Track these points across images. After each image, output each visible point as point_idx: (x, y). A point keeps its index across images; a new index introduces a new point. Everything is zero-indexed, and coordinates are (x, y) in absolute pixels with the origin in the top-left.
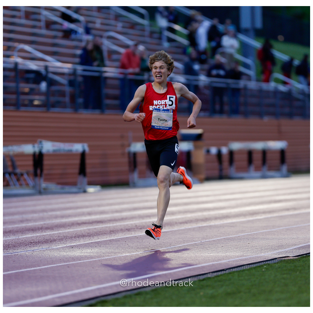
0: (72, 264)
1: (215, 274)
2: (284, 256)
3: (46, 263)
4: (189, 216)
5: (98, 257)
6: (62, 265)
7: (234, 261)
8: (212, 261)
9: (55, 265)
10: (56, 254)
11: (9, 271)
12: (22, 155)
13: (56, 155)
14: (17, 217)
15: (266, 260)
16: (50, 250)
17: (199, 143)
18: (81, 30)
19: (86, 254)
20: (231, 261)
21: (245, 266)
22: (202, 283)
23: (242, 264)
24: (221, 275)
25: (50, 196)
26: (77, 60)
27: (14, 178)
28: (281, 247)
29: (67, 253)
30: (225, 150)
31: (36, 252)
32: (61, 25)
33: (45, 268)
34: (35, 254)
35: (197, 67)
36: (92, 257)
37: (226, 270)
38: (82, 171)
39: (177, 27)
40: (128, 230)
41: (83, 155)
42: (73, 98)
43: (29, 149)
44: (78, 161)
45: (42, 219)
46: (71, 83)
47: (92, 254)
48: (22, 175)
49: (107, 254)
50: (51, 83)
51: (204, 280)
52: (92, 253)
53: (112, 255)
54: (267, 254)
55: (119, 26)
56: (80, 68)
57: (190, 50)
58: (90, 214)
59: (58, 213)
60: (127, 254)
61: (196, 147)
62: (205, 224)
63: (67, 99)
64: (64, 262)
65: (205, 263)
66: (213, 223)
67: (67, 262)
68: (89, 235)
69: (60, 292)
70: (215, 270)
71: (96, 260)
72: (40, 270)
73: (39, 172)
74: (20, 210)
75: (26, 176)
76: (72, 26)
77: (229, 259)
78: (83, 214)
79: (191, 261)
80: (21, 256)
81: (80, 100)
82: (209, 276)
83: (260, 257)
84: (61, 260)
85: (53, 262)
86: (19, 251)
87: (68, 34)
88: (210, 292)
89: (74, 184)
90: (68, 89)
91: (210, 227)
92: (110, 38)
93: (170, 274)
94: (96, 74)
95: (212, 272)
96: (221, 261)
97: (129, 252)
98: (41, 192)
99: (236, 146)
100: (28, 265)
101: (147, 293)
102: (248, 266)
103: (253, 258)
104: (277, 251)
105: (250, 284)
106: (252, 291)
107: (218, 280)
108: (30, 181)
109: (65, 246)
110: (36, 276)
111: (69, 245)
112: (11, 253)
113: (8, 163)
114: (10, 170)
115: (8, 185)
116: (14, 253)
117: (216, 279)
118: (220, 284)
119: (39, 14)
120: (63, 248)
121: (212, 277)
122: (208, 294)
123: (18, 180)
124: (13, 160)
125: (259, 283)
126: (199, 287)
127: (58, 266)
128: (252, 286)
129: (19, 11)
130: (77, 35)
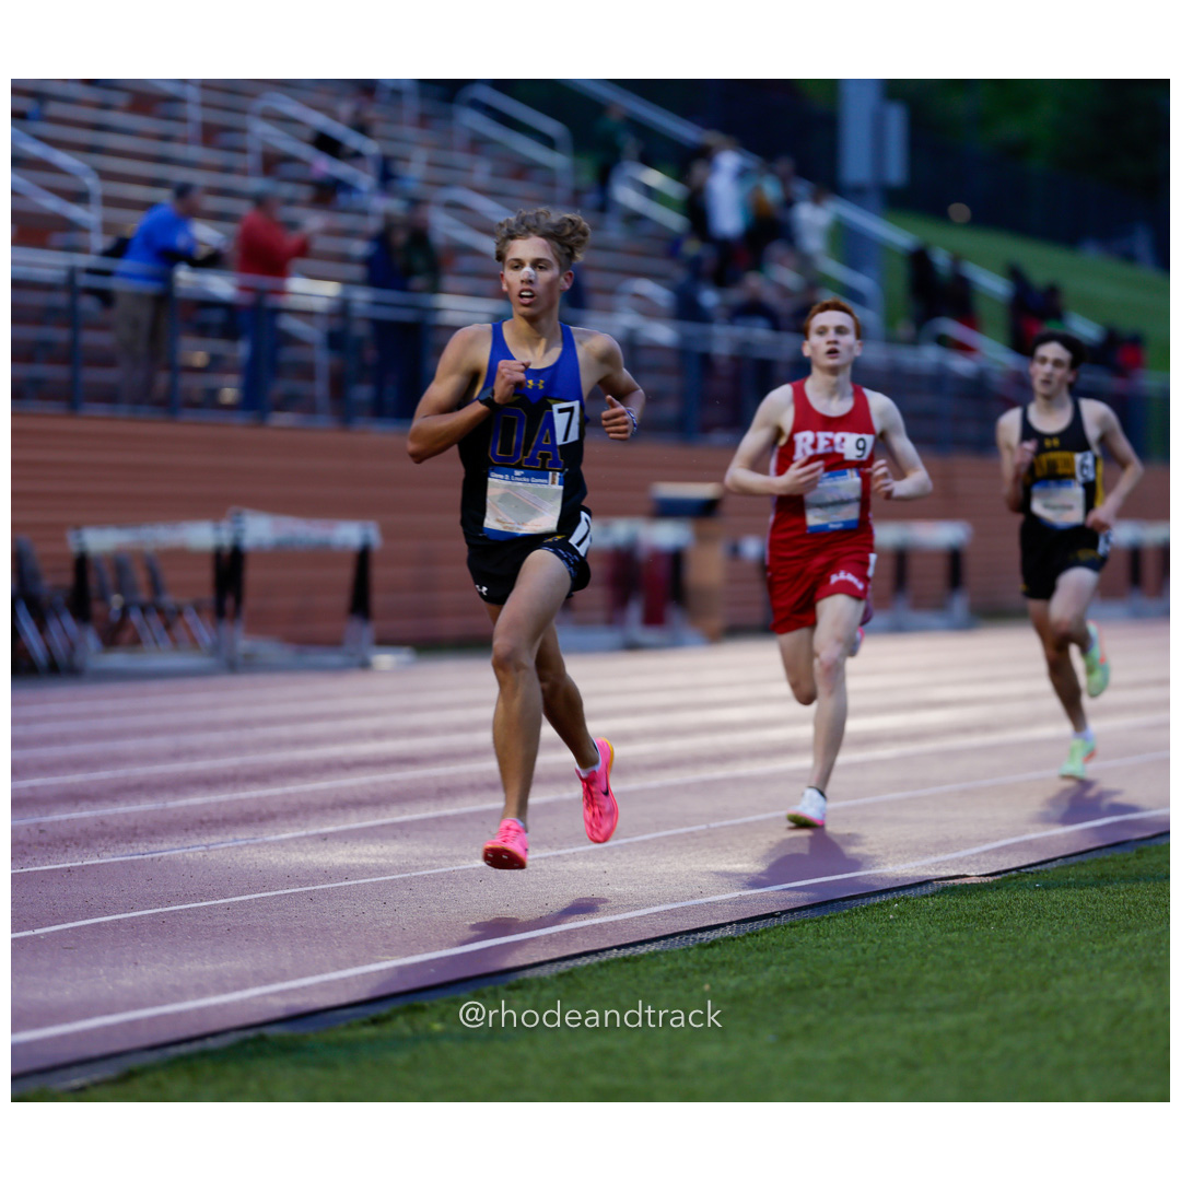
0: (323, 889)
1: (748, 926)
2: (954, 873)
3: (246, 886)
4: (675, 746)
5: (401, 869)
6: (292, 894)
7: (803, 888)
9: (274, 893)
10: (274, 860)
11: (132, 909)
12: (181, 555)
13: (282, 554)
14: (161, 743)
15: (899, 885)
16: (258, 845)
17: (711, 526)
18: (365, 179)
19: (364, 860)
20: (797, 888)
21: (835, 905)
22: (706, 954)
23: (829, 898)
24: (766, 930)
25: (261, 679)
26: (356, 271)
27: (155, 622)
28: (944, 845)
29: (309, 857)
31: (216, 850)
32: (307, 164)
33: (241, 902)
34: (211, 856)
35: (709, 296)
36: (381, 871)
37: (779, 916)
38: (360, 603)
41: (363, 557)
42: (339, 386)
43: (202, 536)
44: (346, 574)
45: (237, 748)
46: (335, 341)
47: (382, 861)
48: (179, 613)
49: (428, 862)
51: (713, 944)
52: (383, 856)
53: (443, 863)
54: (902, 866)
55: (482, 171)
56: (362, 297)
57: (692, 247)
58: (379, 735)
59: (285, 731)
61: (702, 538)
62: (719, 772)
63: (320, 388)
64: (301, 883)
65: (719, 892)
66: (745, 769)
67: (307, 886)
68: (376, 801)
69: (284, 977)
70: (749, 915)
71: (394, 879)
72: (227, 907)
73: (229, 603)
74: (172, 718)
75: (190, 618)
76: (341, 169)
78: (359, 736)
79: (676, 885)
80: (171, 863)
81: (363, 392)
82: (728, 932)
83: (882, 876)
84: (291, 877)
85: (265, 885)
86: (165, 846)
87: (327, 193)
88: (731, 982)
89: (334, 643)
90: (322, 359)
91: (737, 781)
92: (453, 206)
94: (406, 316)
95: (738, 922)
98: (234, 665)
100: (192, 893)
101: (542, 984)
104: (933, 859)
105: (849, 961)
106: (856, 983)
107: (754, 946)
108: (204, 631)
109: (303, 833)
110: (214, 926)
111: (314, 830)
112: (139, 852)
113: (140, 577)
114: (144, 595)
115: (136, 642)
116: (151, 853)
117: (749, 943)
118: (761, 957)
119: (243, 131)
120: (296, 840)
121: (739, 938)
122: (724, 989)
123: (168, 626)
124: (155, 566)
125: (878, 959)
126: (697, 968)
127: (280, 896)
128: (857, 965)
129: (183, 120)
130: (354, 197)
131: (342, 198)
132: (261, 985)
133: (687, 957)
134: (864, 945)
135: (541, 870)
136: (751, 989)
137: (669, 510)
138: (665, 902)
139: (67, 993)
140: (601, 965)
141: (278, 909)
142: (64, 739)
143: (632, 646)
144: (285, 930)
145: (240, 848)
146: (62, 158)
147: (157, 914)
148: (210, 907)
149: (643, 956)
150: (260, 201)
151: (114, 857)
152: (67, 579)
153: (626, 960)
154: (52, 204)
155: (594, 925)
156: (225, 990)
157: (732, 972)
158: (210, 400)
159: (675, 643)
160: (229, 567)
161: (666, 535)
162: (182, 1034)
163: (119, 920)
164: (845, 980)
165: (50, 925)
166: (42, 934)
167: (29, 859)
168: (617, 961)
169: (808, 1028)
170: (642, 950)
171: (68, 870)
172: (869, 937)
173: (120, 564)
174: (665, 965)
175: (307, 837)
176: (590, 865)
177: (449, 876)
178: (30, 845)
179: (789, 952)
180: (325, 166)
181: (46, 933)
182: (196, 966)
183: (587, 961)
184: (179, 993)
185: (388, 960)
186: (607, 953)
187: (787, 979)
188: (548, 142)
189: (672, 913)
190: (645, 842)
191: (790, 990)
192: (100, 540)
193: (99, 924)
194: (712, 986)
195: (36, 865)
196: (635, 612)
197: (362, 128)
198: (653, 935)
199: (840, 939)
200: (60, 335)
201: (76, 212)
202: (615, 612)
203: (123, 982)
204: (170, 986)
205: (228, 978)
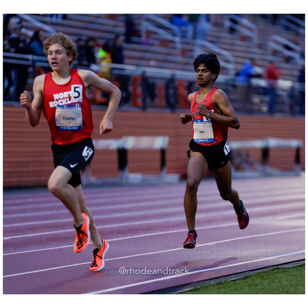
13: (279, 149)
43: (259, 144)
63: (286, 108)
69: (283, 253)
72: (268, 236)
87: (288, 60)
90: (287, 100)
108: (259, 166)
146: (224, 52)
150: (271, 62)
156: (269, 257)
160: (265, 152)
184: (257, 257)
203: (244, 254)
204: (255, 255)
205: (269, 254)
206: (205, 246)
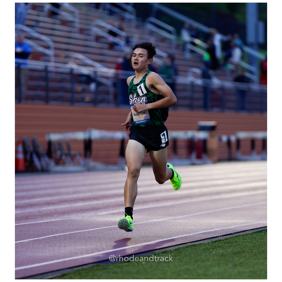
0: (113, 227)
1: (225, 237)
3: (93, 226)
4: (205, 190)
6: (105, 228)
7: (239, 227)
8: (222, 227)
9: (101, 228)
10: (101, 220)
11: (64, 232)
12: (75, 141)
13: (102, 141)
14: (71, 190)
15: (265, 226)
16: (96, 216)
17: (214, 133)
18: (122, 42)
20: (238, 227)
21: (248, 231)
22: (214, 244)
23: (246, 230)
24: (230, 238)
25: (96, 173)
27: (69, 158)
29: (110, 219)
30: (233, 139)
32: (106, 38)
33: (92, 230)
34: (84, 219)
35: (211, 72)
37: (233, 234)
38: (122, 153)
39: (198, 41)
40: (157, 200)
41: (123, 141)
43: (81, 136)
44: (118, 146)
46: (115, 85)
48: (75, 156)
49: (141, 220)
50: (99, 84)
51: (216, 242)
53: (144, 220)
55: (152, 40)
59: (103, 187)
60: (157, 220)
61: (211, 136)
62: (217, 197)
63: (111, 97)
64: (108, 226)
65: (217, 228)
66: (223, 196)
67: (109, 226)
70: (225, 234)
72: (89, 232)
73: (88, 153)
75: (78, 157)
77: (236, 225)
79: (206, 226)
80: (74, 221)
82: (220, 238)
83: (260, 224)
84: (105, 224)
85: (98, 226)
86: (72, 216)
87: (112, 46)
88: (221, 251)
89: (115, 163)
90: (112, 90)
91: (222, 199)
93: (190, 236)
95: (222, 236)
96: (229, 227)
97: (158, 219)
98: (90, 169)
99: (242, 135)
100: (79, 228)
101: (171, 252)
102: (251, 231)
103: (255, 224)
105: (252, 246)
106: (254, 251)
107: (226, 242)
108: (82, 161)
109: (108, 213)
110: (85, 237)
111: (111, 212)
112: (66, 218)
113: (65, 146)
114: (66, 151)
115: (64, 164)
116: (69, 218)
117: (225, 241)
118: (229, 245)
119: (89, 30)
120: (106, 215)
121: (222, 240)
122: (219, 253)
123: (72, 159)
124: (69, 144)
125: (259, 245)
126: (212, 248)
127: (102, 229)
128: (254, 247)
129: (74, 27)
130: (119, 47)
131: (116, 47)
132: (98, 252)
133: (209, 245)
134: (256, 242)
135: (170, 222)
136: (226, 253)
137: (202, 129)
138: (203, 230)
139: (47, 254)
140: (186, 247)
141: (102, 232)
142: (46, 189)
143: (193, 164)
144: (104, 238)
145: (92, 217)
146: (44, 37)
147: (70, 234)
148: (84, 232)
149: (197, 245)
151: (59, 219)
152: (46, 147)
153: (193, 246)
154: (41, 49)
155: (184, 237)
156: (88, 253)
157: (221, 249)
158: (82, 100)
159: (204, 163)
160: (88, 144)
161: (202, 135)
162: (77, 265)
163: (60, 235)
164: (251, 251)
165: (43, 236)
166: (40, 239)
167: (37, 219)
168: (190, 246)
169: (241, 263)
170: (197, 243)
171: (47, 222)
172: (257, 240)
173: (59, 143)
174: (203, 247)
175: (109, 214)
176: (183, 221)
177: (146, 224)
178: (37, 216)
179: (236, 243)
180: (111, 39)
181: (42, 239)
182: (81, 247)
183: (183, 246)
184: (76, 254)
185: (130, 245)
186: (188, 244)
187: (235, 251)
188: (170, 32)
189: (205, 233)
190: (198, 215)
191: (236, 253)
192: (54, 137)
193: (55, 236)
194: (215, 252)
195: (39, 221)
196: (194, 155)
197: (121, 29)
198: (200, 239)
199: (249, 240)
200: (42, 83)
201: (47, 51)
202: (189, 155)
203: (62, 251)
204: (74, 252)
205: (89, 250)
206: (20, 243)
